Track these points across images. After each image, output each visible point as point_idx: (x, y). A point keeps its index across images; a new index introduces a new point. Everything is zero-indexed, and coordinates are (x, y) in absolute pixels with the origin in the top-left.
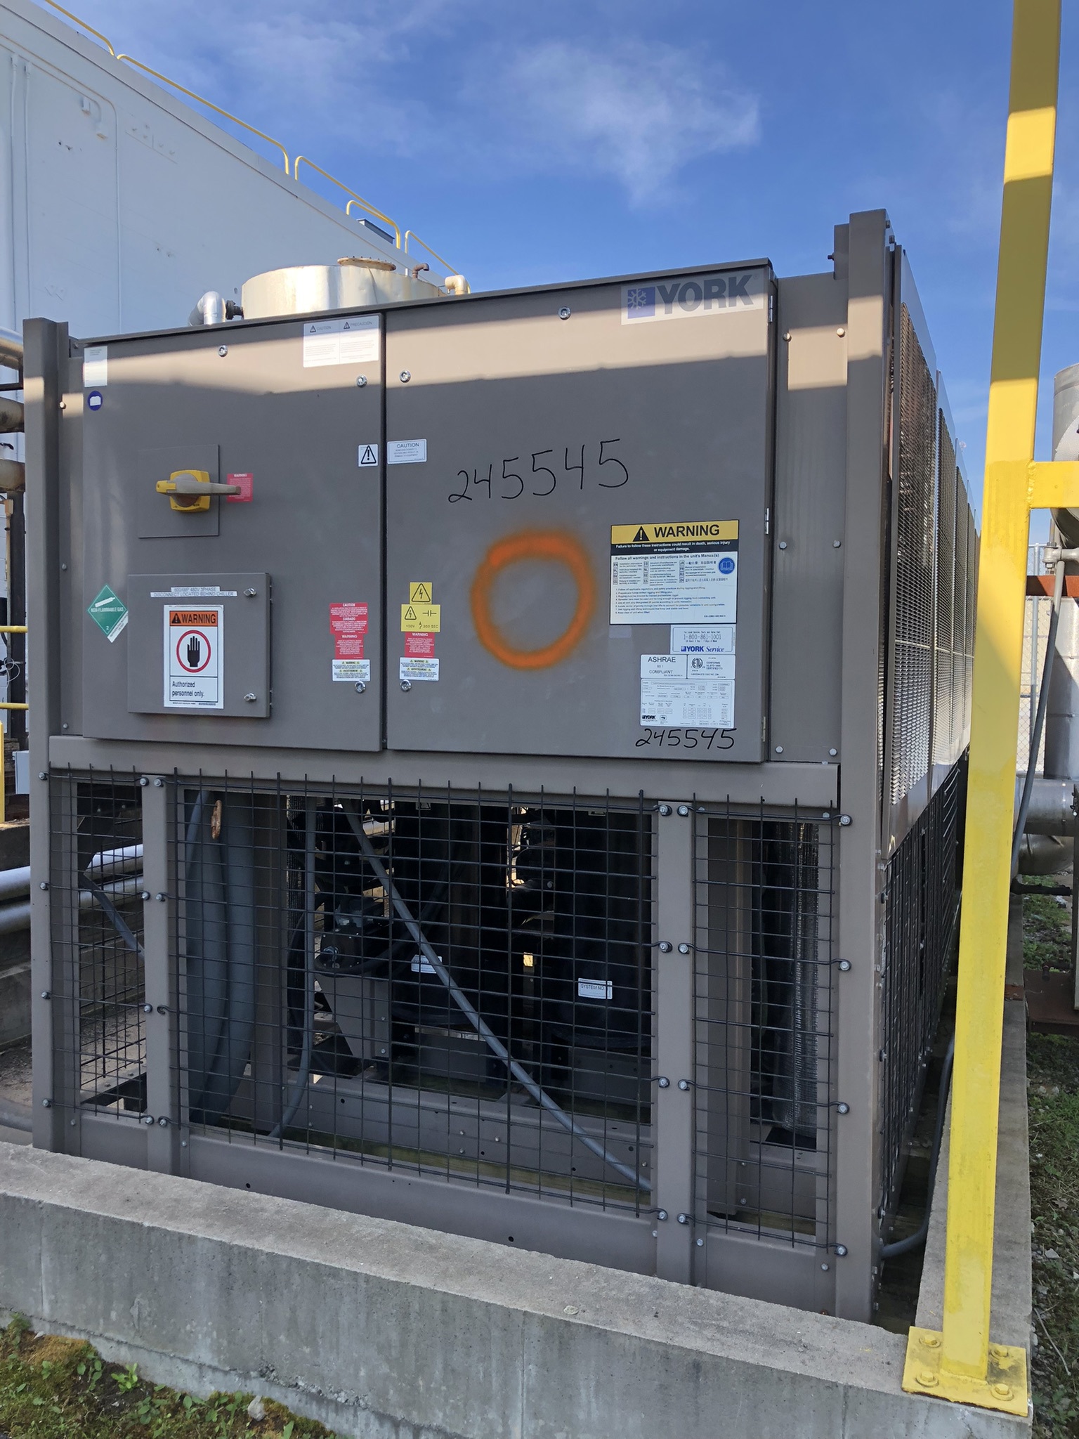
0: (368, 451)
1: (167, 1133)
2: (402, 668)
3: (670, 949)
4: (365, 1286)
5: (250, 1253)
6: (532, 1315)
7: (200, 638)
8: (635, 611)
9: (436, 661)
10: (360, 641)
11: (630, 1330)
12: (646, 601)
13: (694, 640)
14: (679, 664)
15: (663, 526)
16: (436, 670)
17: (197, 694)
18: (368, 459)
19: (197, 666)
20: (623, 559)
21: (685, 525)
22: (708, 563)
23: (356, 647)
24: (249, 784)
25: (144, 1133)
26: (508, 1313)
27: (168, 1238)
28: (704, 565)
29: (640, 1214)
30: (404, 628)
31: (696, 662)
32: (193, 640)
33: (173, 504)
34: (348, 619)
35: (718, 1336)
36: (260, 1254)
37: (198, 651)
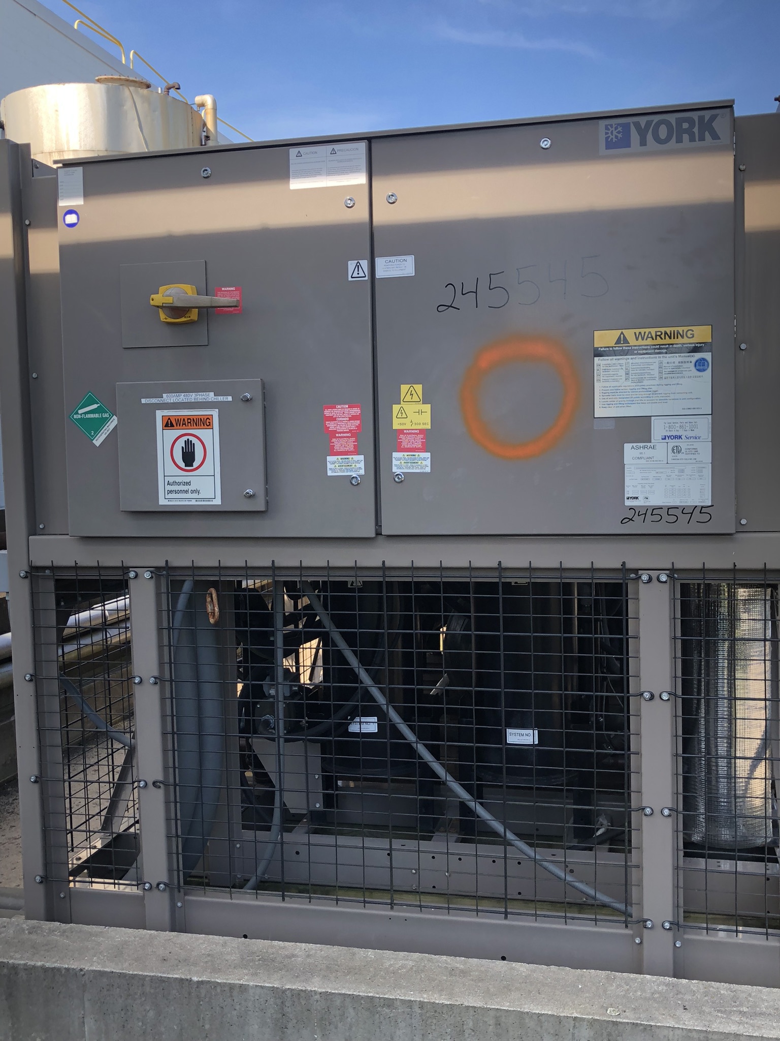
0: (358, 266)
1: (166, 896)
2: (394, 462)
3: (652, 697)
4: (420, 1011)
5: (303, 994)
6: (582, 1020)
7: (194, 440)
8: (618, 405)
9: (428, 455)
10: (353, 439)
11: (671, 1023)
12: (628, 396)
13: (673, 429)
14: (659, 450)
15: (642, 331)
16: (428, 462)
17: (193, 492)
18: (358, 274)
19: (193, 466)
20: (605, 360)
21: (663, 330)
22: (685, 362)
23: (350, 445)
24: (217, 572)
25: (142, 898)
26: (559, 1020)
27: (219, 990)
28: (681, 364)
29: (629, 925)
30: (396, 426)
31: (675, 448)
32: (188, 442)
33: (163, 316)
34: (342, 419)
35: (744, 1019)
36: (313, 994)
37: (194, 452)
